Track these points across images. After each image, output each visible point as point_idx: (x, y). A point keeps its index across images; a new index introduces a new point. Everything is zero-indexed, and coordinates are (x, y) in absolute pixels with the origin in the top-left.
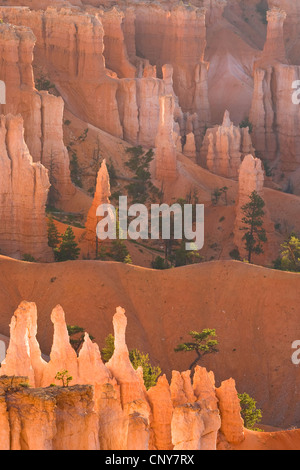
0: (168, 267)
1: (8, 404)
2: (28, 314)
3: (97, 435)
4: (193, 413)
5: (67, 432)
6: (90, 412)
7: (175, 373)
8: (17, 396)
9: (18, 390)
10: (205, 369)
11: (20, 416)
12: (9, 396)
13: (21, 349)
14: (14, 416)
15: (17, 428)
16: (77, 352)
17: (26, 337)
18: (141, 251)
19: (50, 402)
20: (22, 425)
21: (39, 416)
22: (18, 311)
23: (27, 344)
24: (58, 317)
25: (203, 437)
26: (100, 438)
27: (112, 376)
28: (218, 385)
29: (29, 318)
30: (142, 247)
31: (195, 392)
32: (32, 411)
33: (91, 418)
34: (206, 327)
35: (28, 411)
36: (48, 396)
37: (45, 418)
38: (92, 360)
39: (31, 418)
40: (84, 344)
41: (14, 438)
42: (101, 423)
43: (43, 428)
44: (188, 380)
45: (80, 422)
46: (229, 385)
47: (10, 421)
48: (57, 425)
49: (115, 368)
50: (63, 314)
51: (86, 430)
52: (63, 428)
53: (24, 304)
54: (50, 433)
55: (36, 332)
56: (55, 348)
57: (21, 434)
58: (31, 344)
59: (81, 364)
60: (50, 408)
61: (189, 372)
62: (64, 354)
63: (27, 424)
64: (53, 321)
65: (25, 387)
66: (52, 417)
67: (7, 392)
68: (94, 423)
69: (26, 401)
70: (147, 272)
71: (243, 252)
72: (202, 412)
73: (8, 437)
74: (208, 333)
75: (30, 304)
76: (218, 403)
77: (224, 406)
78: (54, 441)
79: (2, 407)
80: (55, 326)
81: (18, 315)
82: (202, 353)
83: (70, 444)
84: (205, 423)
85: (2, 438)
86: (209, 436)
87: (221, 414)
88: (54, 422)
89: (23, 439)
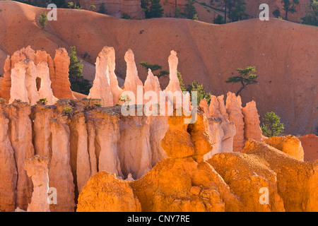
0: (225, 22)
1: (86, 118)
2: (109, 56)
3: (148, 139)
4: (216, 124)
5: (128, 137)
6: (144, 123)
7: (213, 97)
8: (93, 112)
9: (93, 108)
10: (234, 94)
11: (95, 126)
12: (87, 112)
13: (103, 80)
14: (91, 127)
15: (93, 135)
16: (143, 83)
17: (107, 72)
18: (209, 11)
19: (115, 117)
20: (96, 133)
21: (107, 126)
22: (101, 53)
23: (108, 77)
24: (129, 57)
25: (223, 141)
26: (151, 142)
28: (244, 105)
29: (109, 58)
30: (209, 9)
31: (227, 110)
32: (103, 123)
33: (144, 128)
34: (249, 65)
35: (100, 123)
36: (114, 112)
37: (111, 128)
38: (153, 87)
39: (102, 127)
40: (148, 77)
41: (90, 142)
42: (152, 130)
43: (110, 134)
44: (222, 103)
45: (137, 131)
46: (252, 105)
47: (87, 130)
48: (121, 132)
50: (133, 56)
51: (141, 136)
52: (125, 135)
53: (105, 49)
54: (116, 138)
55: (114, 69)
56: (128, 79)
57: (95, 139)
58: (111, 76)
59: (146, 91)
60: (115, 121)
61: (223, 96)
62: (134, 83)
63: (100, 132)
64: (126, 60)
65: (99, 106)
66: (116, 127)
67: (85, 109)
68: (146, 131)
69: (99, 116)
70: (208, 26)
71: (283, 12)
72: (222, 123)
73: (86, 141)
74: (250, 70)
75: (110, 48)
76: (243, 118)
77: (248, 120)
78: (119, 143)
79: (82, 120)
80: (127, 65)
81: (101, 56)
82: (245, 83)
83: (130, 146)
84: (225, 132)
85: (83, 141)
86: (228, 140)
87: (245, 125)
88: (118, 131)
89: (97, 143)
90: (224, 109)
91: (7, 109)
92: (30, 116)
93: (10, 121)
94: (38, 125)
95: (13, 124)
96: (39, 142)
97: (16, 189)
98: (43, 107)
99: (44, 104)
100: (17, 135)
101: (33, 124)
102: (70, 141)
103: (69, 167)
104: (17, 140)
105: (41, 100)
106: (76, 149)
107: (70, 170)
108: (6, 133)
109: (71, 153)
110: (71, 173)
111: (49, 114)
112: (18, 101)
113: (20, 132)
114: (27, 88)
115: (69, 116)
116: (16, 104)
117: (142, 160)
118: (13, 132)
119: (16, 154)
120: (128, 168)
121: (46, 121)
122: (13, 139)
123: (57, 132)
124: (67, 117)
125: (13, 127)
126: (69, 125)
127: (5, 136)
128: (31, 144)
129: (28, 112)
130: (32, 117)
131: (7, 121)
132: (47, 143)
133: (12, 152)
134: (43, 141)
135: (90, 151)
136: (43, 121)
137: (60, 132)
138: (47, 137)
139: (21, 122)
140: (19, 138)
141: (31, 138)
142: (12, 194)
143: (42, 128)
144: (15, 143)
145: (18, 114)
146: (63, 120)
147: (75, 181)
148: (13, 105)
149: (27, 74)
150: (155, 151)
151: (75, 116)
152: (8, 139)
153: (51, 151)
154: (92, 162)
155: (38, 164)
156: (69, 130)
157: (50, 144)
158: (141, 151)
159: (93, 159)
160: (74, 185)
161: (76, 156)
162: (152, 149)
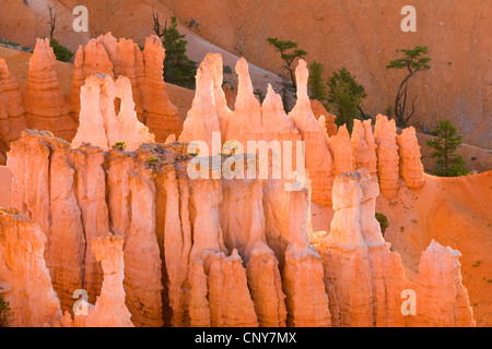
1: (177, 172)
2: (214, 66)
3: (261, 202)
4: (352, 182)
5: (233, 198)
7: (357, 122)
8: (186, 164)
9: (187, 158)
10: (386, 117)
11: (189, 183)
12: (178, 164)
13: (206, 99)
14: (183, 184)
15: (186, 195)
16: (261, 102)
17: (212, 87)
20: (191, 192)
21: (205, 184)
22: (203, 63)
23: (212, 94)
24: (242, 67)
25: (362, 203)
26: (264, 203)
27: (295, 125)
28: (399, 133)
29: (215, 70)
31: (376, 139)
33: (256, 185)
37: (211, 186)
38: (275, 109)
39: (198, 185)
40: (268, 95)
41: (183, 204)
42: (266, 188)
43: (209, 196)
44: (369, 129)
45: (245, 189)
46: (410, 133)
47: (179, 188)
48: (223, 192)
49: (297, 118)
50: (247, 66)
51: (250, 196)
52: (229, 194)
53: (210, 56)
54: (216, 200)
55: (221, 82)
56: (240, 98)
57: (189, 200)
58: (216, 94)
59: (264, 114)
61: (370, 120)
62: (248, 104)
63: (195, 191)
64: (238, 71)
66: (217, 186)
67: (177, 159)
68: (258, 190)
72: (361, 180)
73: (177, 203)
75: (216, 55)
76: (398, 151)
77: (404, 153)
78: (221, 206)
79: (171, 175)
80: (239, 78)
81: (204, 67)
82: (413, 70)
83: (236, 210)
84: (364, 191)
85: (172, 204)
86: (368, 203)
87: (401, 160)
88: (220, 190)
89: (191, 205)
90: (371, 138)
91: (72, 155)
92: (103, 165)
93: (76, 172)
94: (114, 178)
95: (79, 176)
96: (114, 201)
97: (84, 262)
98: (120, 154)
99: (121, 149)
100: (86, 190)
101: (106, 176)
102: (156, 202)
103: (155, 237)
104: (86, 197)
105: (118, 144)
106: (164, 212)
107: (155, 241)
108: (70, 188)
109: (157, 218)
110: (157, 245)
111: (128, 164)
112: (88, 145)
113: (89, 187)
114: (103, 112)
115: (155, 169)
116: (84, 149)
117: (252, 229)
118: (80, 187)
119: (84, 216)
120: (233, 240)
121: (124, 173)
122: (81, 196)
123: (138, 189)
124: (151, 170)
125: (81, 180)
126: (155, 180)
127: (69, 192)
128: (104, 203)
129: (101, 160)
130: (106, 166)
131: (72, 171)
132: (125, 202)
133: (79, 213)
134: (121, 200)
135: (183, 216)
136: (120, 172)
137: (143, 191)
138: (125, 194)
139: (90, 173)
140: (89, 194)
141: (104, 195)
142: (79, 270)
143: (119, 181)
144: (82, 202)
145: (86, 162)
146: (147, 174)
147: (162, 256)
148: (80, 149)
149: (103, 93)
150: (271, 215)
151: (163, 168)
152: (73, 197)
153: (130, 213)
154: (185, 231)
155: (110, 245)
156: (154, 189)
157: (129, 204)
158: (251, 217)
159: (187, 228)
160: (161, 261)
161: (164, 222)
162: (266, 213)
